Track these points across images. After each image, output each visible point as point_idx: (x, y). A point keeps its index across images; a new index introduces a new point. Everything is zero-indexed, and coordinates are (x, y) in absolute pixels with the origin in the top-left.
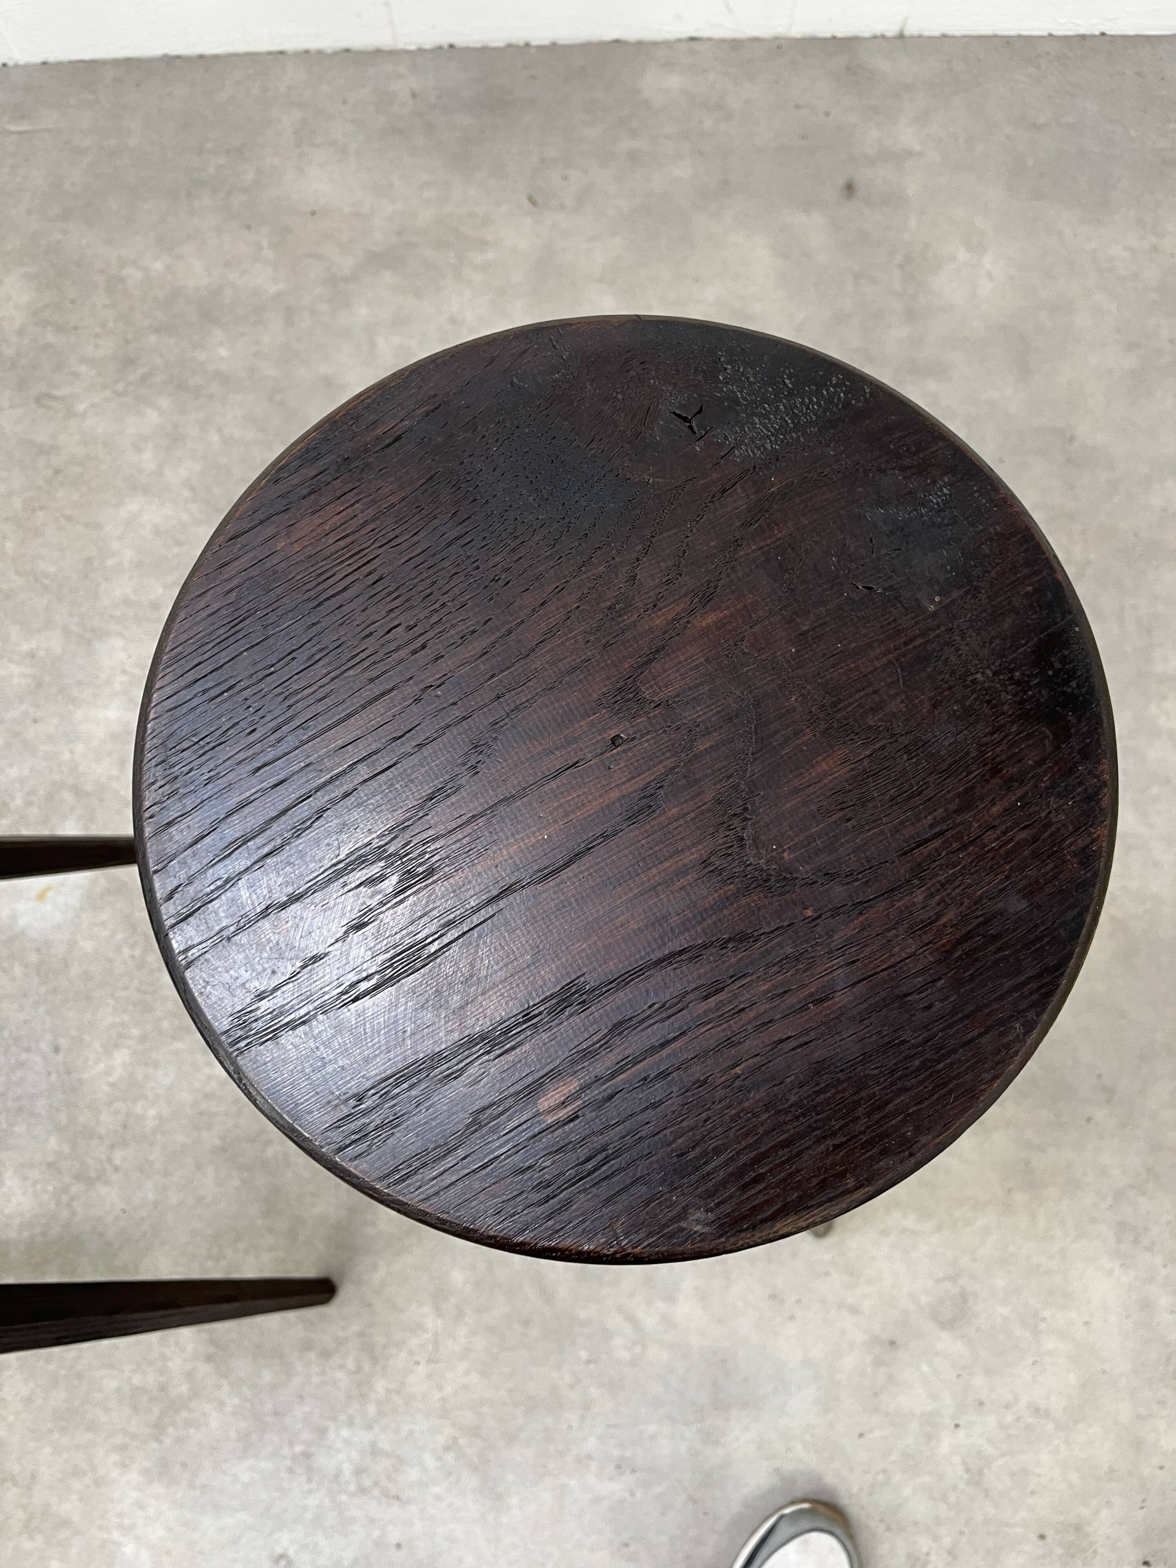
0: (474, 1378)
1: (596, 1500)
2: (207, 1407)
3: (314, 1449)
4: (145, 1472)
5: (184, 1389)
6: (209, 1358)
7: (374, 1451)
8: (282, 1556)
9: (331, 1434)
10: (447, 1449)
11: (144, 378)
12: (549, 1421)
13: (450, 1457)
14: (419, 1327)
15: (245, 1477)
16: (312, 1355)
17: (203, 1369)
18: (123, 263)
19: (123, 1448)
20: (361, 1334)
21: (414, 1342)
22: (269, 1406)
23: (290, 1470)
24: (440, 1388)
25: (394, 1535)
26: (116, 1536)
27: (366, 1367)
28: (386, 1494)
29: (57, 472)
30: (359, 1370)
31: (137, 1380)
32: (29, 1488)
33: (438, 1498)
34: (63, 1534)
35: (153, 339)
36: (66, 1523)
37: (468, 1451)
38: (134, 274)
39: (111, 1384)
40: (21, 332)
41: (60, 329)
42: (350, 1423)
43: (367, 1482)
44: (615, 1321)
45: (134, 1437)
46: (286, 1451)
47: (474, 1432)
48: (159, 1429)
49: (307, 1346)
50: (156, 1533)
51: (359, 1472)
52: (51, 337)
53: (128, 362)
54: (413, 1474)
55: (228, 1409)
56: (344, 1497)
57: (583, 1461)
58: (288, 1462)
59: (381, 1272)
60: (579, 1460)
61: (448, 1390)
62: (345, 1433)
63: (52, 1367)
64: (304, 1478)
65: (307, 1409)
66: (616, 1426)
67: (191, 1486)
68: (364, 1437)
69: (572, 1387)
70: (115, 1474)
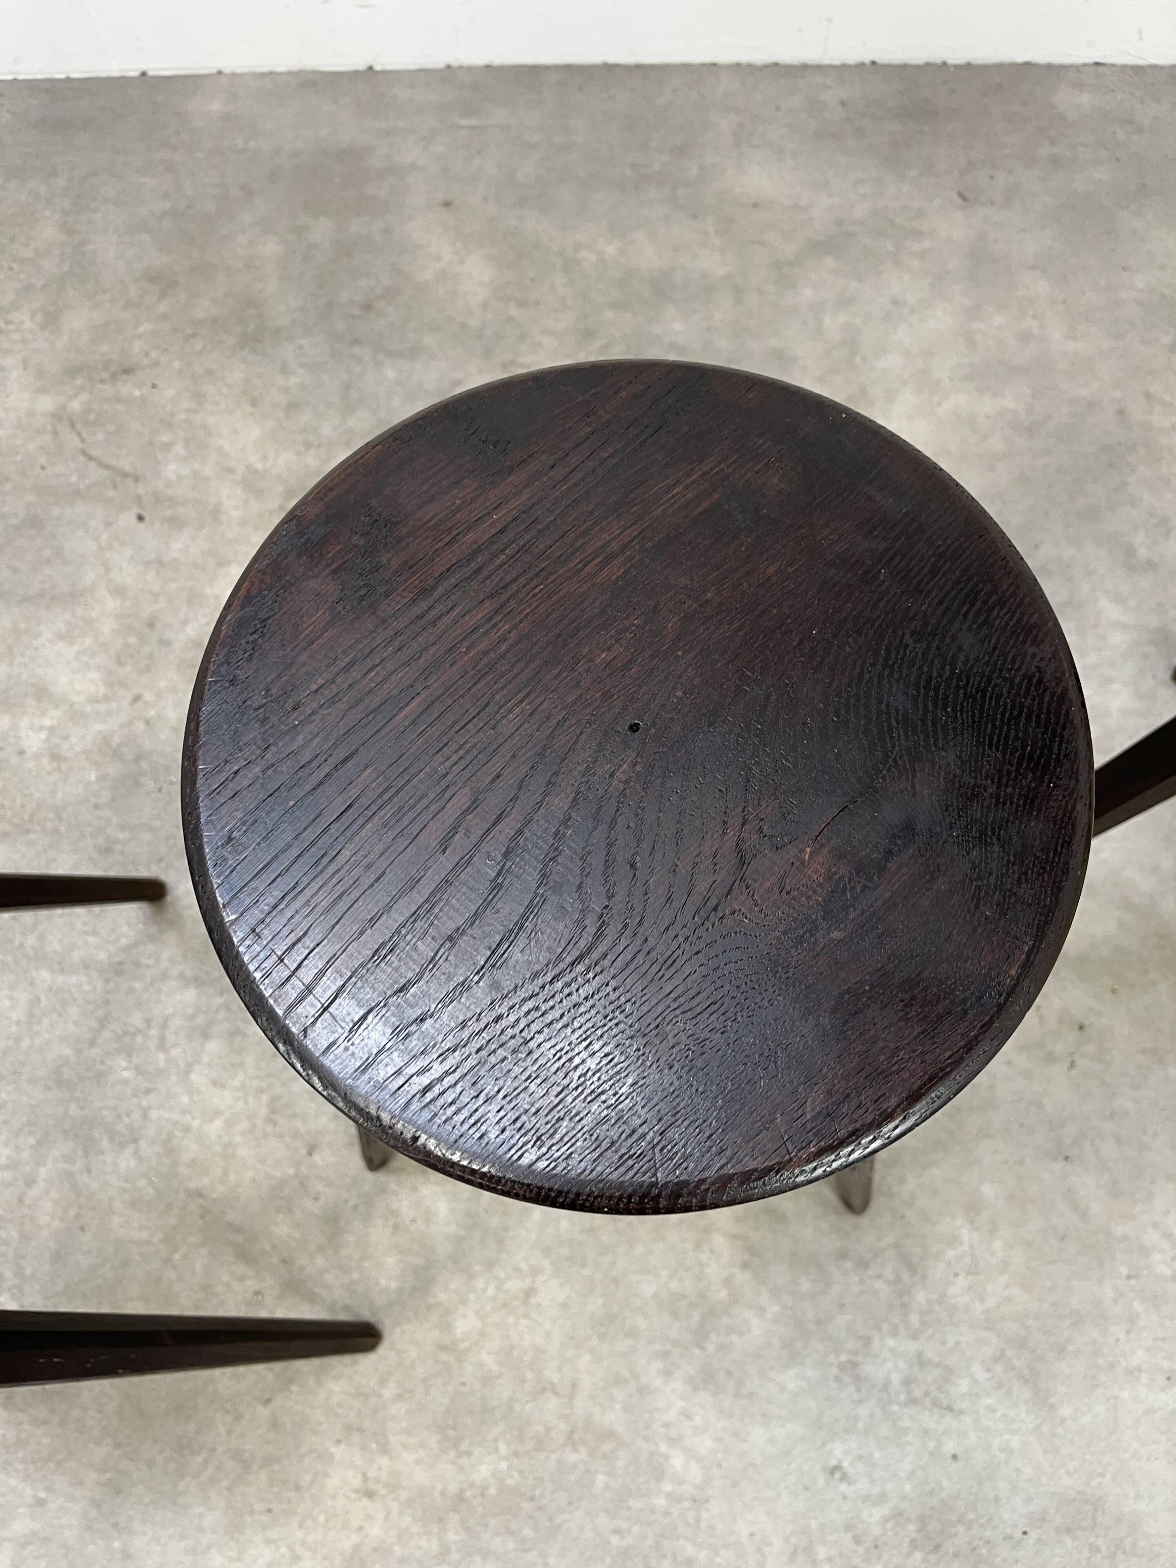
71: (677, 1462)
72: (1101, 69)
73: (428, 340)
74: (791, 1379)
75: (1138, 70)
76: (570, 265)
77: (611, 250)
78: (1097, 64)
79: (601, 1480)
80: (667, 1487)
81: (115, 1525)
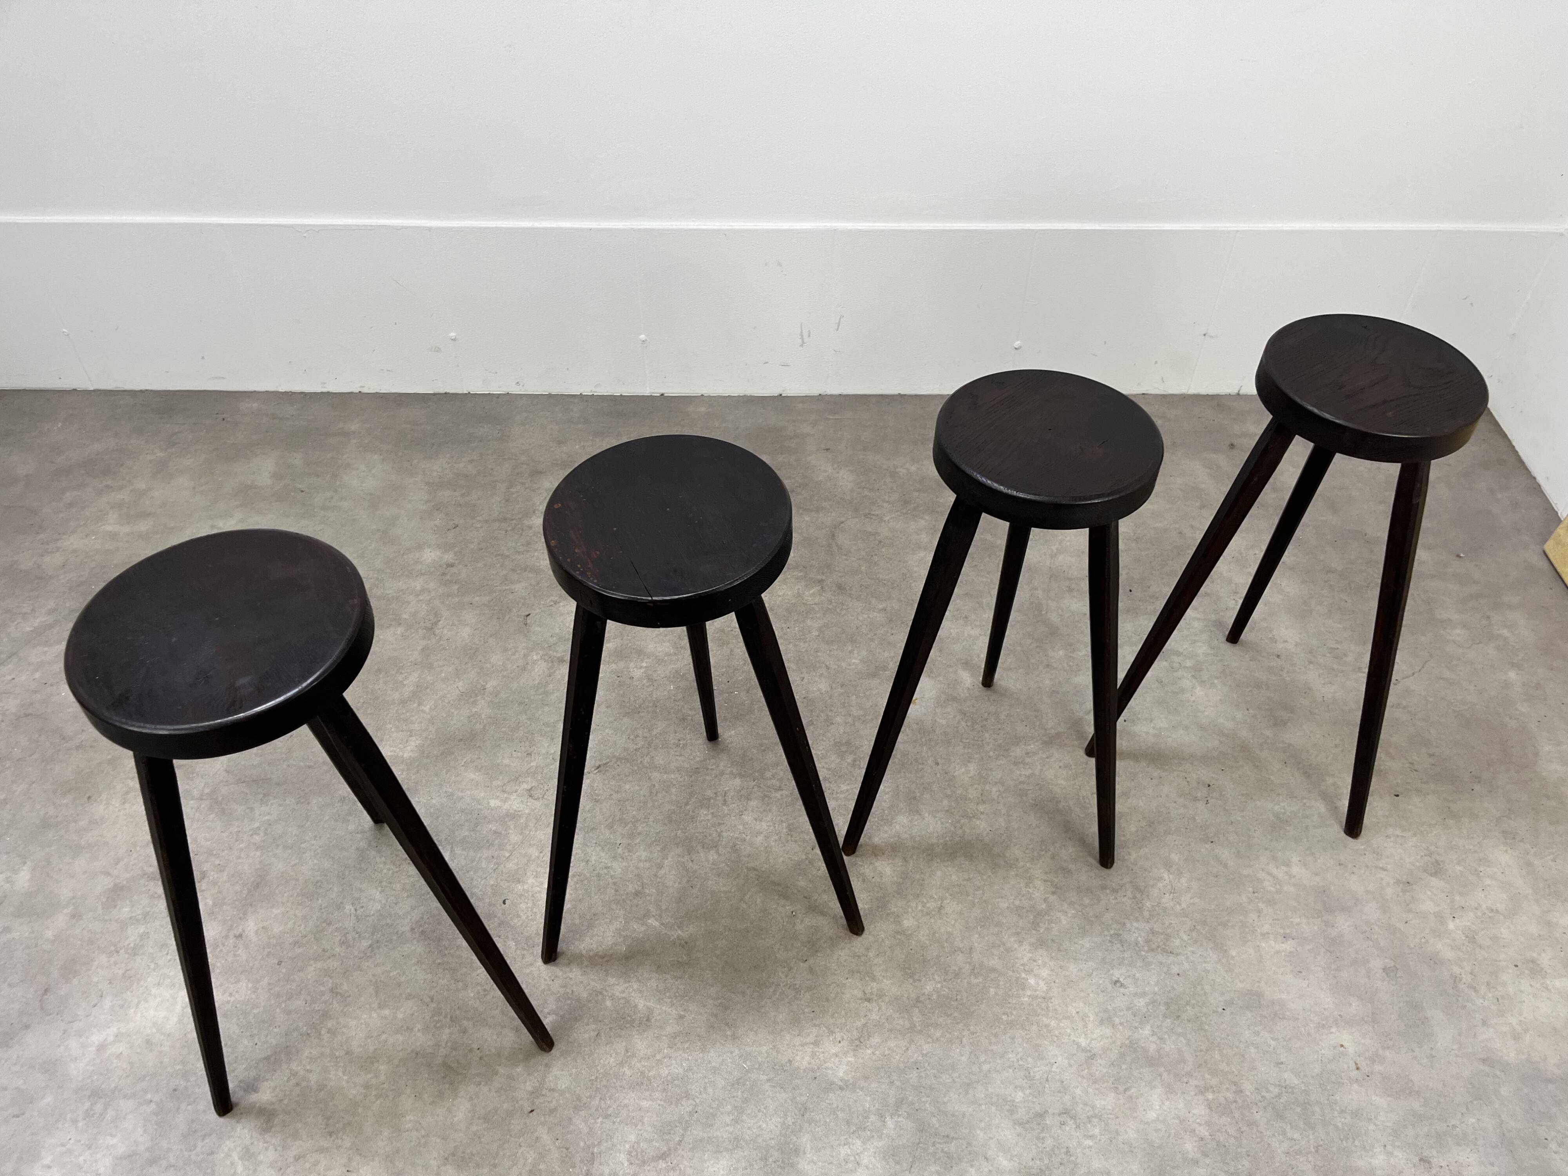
0: (1196, 900)
1: (1278, 952)
2: (1059, 914)
3: (1121, 932)
4: (1031, 944)
5: (1044, 906)
6: (1053, 893)
7: (1153, 932)
8: (1117, 982)
9: (1128, 925)
10: (1191, 930)
11: (915, 509)
12: (1242, 918)
13: (1194, 934)
14: (1161, 879)
15: (1088, 945)
16: (1108, 891)
17: (1052, 898)
18: (896, 467)
19: (1018, 934)
20: (1131, 882)
21: (1160, 885)
22: (1091, 914)
23: (1110, 941)
24: (1180, 905)
25: (1175, 970)
26: (1023, 975)
27: (1138, 896)
28: (1165, 951)
29: (880, 542)
30: (1134, 897)
31: (1017, 903)
32: (970, 953)
33: (1193, 953)
34: (993, 976)
35: (917, 494)
36: (993, 970)
37: (1204, 932)
38: (902, 471)
39: (1004, 905)
40: (852, 491)
41: (871, 490)
42: (1137, 920)
43: (1154, 946)
44: (1261, 875)
45: (1023, 929)
46: (1106, 933)
47: (1204, 923)
48: (1035, 925)
49: (1104, 887)
50: (1045, 973)
51: (1147, 941)
52: (866, 492)
53: (906, 503)
54: (1177, 942)
55: (1070, 915)
56: (1143, 953)
57: (1264, 935)
58: (1108, 938)
59: (1134, 856)
60: (1263, 935)
61: (1184, 905)
62: (1135, 924)
63: (970, 898)
64: (1119, 946)
65: (1112, 915)
66: (1278, 920)
67: (1059, 950)
68: (1147, 927)
69: (1249, 903)
70: (1016, 946)
71: (1032, 981)
72: (1146, 396)
73: (826, 504)
74: (1086, 943)
75: (1164, 396)
76: (893, 474)
77: (913, 468)
78: (1143, 394)
79: (992, 991)
80: (1029, 993)
81: (727, 1024)
